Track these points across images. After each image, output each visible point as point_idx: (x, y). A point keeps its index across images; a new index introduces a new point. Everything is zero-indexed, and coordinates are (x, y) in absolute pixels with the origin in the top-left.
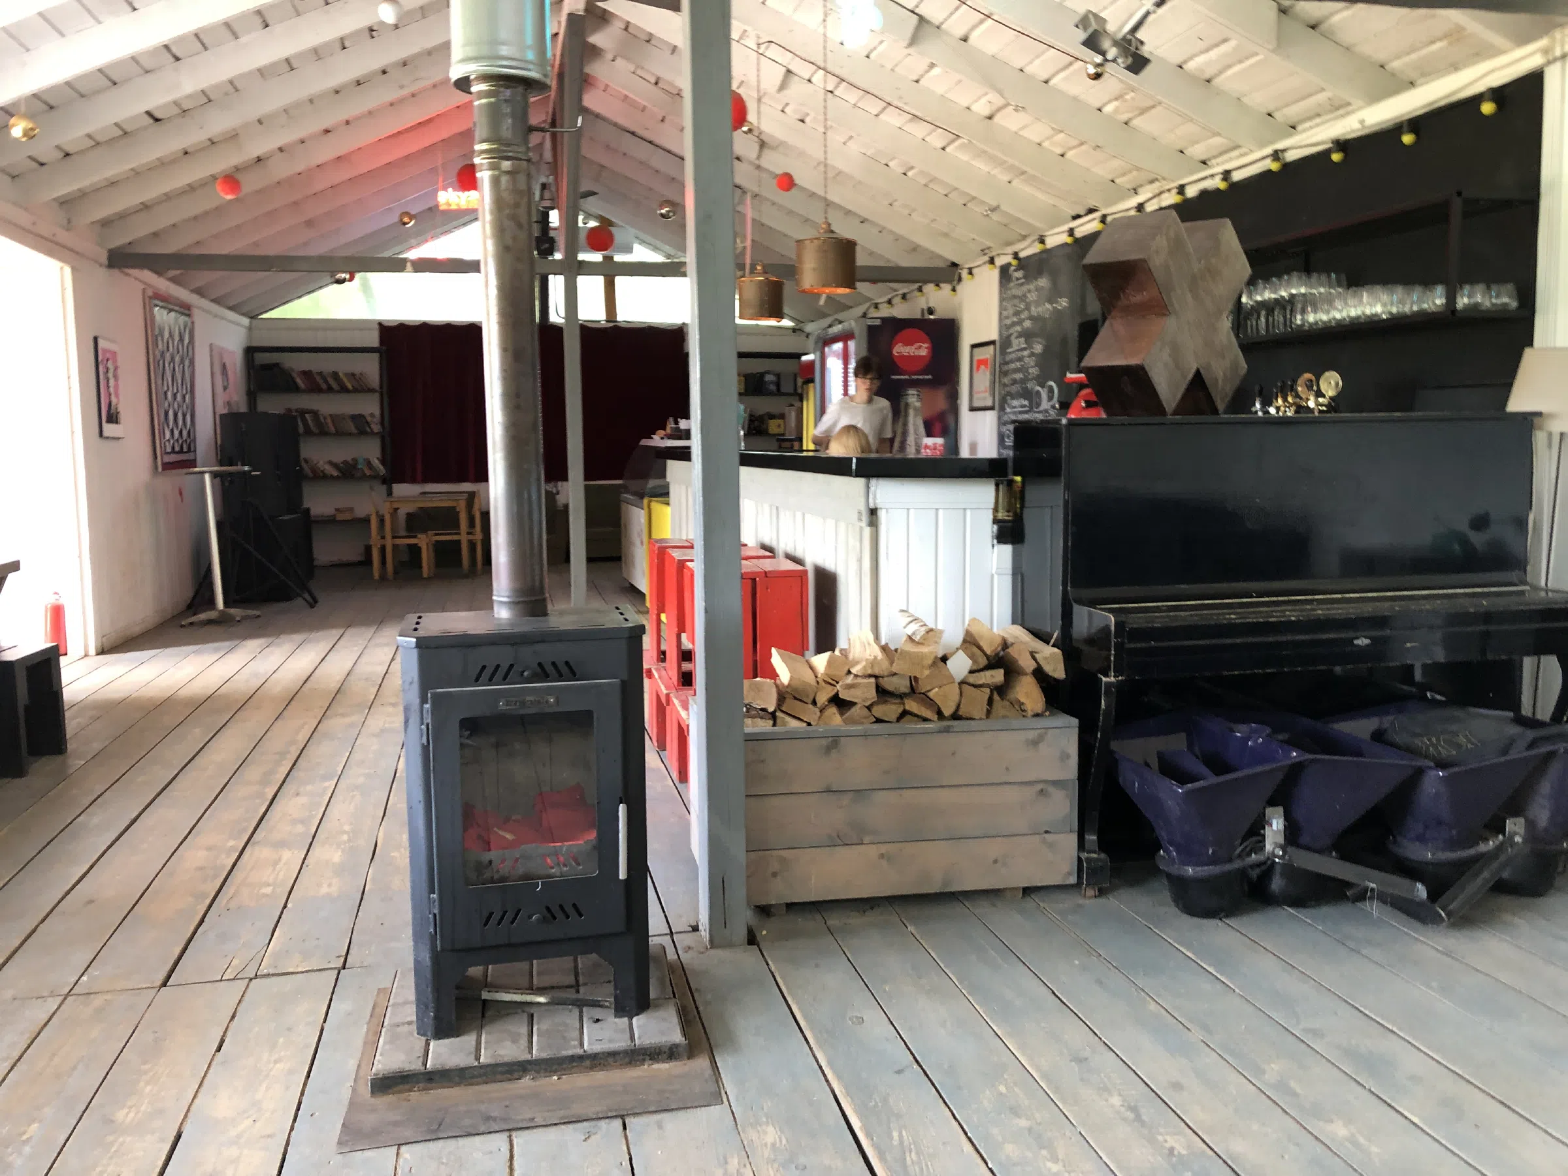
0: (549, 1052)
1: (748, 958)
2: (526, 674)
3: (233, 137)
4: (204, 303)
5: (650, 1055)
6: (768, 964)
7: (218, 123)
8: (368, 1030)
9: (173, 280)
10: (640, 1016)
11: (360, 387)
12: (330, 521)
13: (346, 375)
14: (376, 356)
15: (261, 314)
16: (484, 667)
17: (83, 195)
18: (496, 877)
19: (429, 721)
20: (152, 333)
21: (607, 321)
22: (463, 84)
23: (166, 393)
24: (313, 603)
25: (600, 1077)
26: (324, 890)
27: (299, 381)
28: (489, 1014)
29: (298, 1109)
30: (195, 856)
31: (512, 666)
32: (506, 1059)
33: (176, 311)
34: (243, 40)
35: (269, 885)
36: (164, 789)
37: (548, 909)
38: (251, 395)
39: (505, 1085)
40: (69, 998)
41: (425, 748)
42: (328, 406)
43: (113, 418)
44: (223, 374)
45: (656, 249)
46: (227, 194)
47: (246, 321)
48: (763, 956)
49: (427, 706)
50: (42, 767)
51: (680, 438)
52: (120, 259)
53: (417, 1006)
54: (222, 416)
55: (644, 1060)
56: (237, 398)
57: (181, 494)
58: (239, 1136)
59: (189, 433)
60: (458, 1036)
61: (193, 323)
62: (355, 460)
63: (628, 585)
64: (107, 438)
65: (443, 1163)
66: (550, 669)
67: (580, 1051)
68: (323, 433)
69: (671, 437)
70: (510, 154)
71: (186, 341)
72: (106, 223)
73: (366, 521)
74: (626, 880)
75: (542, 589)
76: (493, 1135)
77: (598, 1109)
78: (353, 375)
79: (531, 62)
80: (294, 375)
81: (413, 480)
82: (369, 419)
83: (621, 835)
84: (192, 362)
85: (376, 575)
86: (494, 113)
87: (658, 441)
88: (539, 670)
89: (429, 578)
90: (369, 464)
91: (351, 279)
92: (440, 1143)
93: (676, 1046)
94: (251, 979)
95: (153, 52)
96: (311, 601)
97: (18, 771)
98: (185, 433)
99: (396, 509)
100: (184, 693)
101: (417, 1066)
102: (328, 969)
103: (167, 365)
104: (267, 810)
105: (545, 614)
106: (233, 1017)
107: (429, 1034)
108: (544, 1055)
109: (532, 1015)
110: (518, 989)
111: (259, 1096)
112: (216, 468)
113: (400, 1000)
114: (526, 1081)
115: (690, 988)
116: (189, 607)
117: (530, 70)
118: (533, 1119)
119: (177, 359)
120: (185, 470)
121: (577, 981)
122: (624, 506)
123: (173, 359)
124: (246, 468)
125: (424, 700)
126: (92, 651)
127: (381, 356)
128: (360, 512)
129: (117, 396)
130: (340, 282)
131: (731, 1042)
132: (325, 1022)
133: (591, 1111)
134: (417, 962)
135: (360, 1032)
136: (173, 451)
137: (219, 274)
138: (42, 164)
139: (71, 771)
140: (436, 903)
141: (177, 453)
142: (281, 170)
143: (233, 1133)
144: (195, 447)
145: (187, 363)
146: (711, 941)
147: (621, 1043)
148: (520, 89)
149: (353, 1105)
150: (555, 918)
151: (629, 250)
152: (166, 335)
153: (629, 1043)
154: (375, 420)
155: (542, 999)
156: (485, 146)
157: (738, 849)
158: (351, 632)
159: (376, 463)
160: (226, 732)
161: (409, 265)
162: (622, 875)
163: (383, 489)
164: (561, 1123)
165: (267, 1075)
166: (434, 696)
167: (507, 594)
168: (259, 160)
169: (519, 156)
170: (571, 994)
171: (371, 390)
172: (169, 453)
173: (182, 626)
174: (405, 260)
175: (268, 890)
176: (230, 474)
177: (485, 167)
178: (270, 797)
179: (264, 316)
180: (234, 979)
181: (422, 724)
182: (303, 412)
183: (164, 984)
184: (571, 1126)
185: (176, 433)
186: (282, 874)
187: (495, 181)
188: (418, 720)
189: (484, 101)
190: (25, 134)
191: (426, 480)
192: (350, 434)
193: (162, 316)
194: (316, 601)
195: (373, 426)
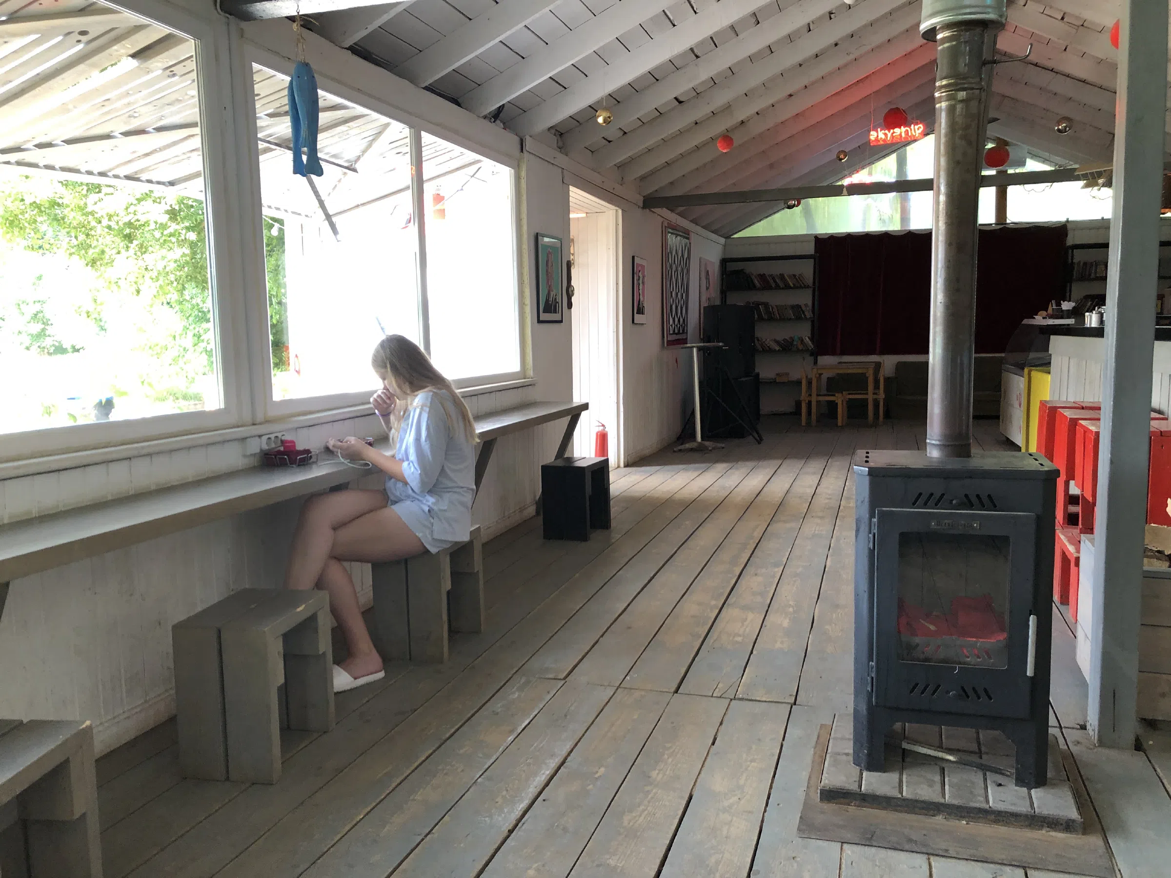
0: (960, 801)
1: (1137, 761)
2: (954, 502)
3: (728, 108)
4: (698, 229)
5: (1047, 824)
6: (1155, 771)
7: (720, 99)
8: (815, 753)
9: (680, 214)
10: (1038, 790)
11: (799, 285)
12: (773, 383)
13: (790, 276)
14: (811, 262)
15: (732, 235)
16: (920, 494)
17: (631, 160)
18: (922, 656)
19: (876, 531)
20: (665, 252)
21: (995, 224)
22: (930, 34)
23: (671, 292)
24: (760, 441)
25: (1002, 830)
26: (778, 645)
27: (756, 282)
28: (908, 760)
29: (769, 798)
30: (691, 607)
31: (943, 495)
32: (923, 799)
33: (681, 236)
34: (741, 36)
35: (740, 636)
36: (668, 560)
37: (963, 688)
38: (723, 293)
39: (921, 818)
40: (619, 689)
41: (871, 552)
42: (776, 299)
43: (641, 311)
44: (706, 278)
45: (1045, 161)
46: (724, 149)
47: (722, 240)
48: (1150, 761)
49: (875, 520)
50: (597, 536)
51: (1062, 318)
52: (650, 202)
53: (855, 743)
54: (704, 307)
55: (1043, 826)
56: (714, 294)
57: (677, 361)
58: (730, 807)
59: (684, 320)
60: (884, 772)
61: (690, 243)
62: (792, 339)
63: (1005, 439)
64: (637, 324)
65: (876, 865)
66: (974, 500)
67: (984, 806)
68: (771, 319)
69: (1052, 317)
70: (966, 86)
71: (686, 256)
72: (643, 178)
73: (799, 383)
74: (1031, 678)
75: (967, 437)
76: (914, 855)
77: (1004, 857)
78: (794, 276)
79: (989, 7)
80: (753, 277)
81: (833, 353)
82: (804, 308)
83: (1030, 640)
84: (688, 271)
85: (803, 423)
86: (954, 54)
87: (1039, 320)
88: (965, 500)
89: (842, 427)
90: (802, 341)
91: (799, 204)
92: (873, 850)
93: (1073, 821)
94: (731, 700)
95: (682, 55)
96: (758, 439)
97: (584, 538)
98: (681, 320)
99: (821, 374)
100: (677, 496)
101: (854, 787)
102: (783, 703)
103: (673, 273)
104: (736, 582)
105: (968, 455)
106: (721, 724)
107: (863, 765)
108: (955, 802)
109: (944, 769)
110: (930, 746)
111: (742, 782)
112: (702, 344)
113: (839, 735)
114: (939, 819)
115: (1081, 776)
116: (679, 438)
117: (988, 13)
118: (947, 851)
119: (679, 269)
120: (682, 346)
121: (980, 749)
122: (1004, 374)
123: (677, 270)
124: (721, 344)
125: (872, 515)
126: (622, 464)
127: (815, 261)
128: (795, 375)
129: (643, 296)
130: (790, 207)
131: (1122, 828)
132: (783, 740)
133: (998, 857)
134: (856, 711)
135: (809, 755)
136: (674, 333)
137: (709, 207)
138: (610, 142)
139: (613, 541)
140: (874, 669)
141: (676, 334)
142: (758, 128)
143: (726, 803)
144: (687, 330)
145: (685, 271)
146: (1100, 740)
147: (1023, 808)
148: (978, 30)
149: (807, 805)
150: (968, 697)
151: (1023, 164)
152: (674, 253)
153: (1030, 809)
154: (808, 309)
155: (951, 758)
156: (944, 82)
157: (1131, 669)
158: (787, 462)
159: (807, 340)
160: (707, 525)
161: (845, 189)
162: (1030, 672)
163: (811, 359)
164: (971, 860)
165: (746, 769)
166: (880, 513)
167: (939, 438)
168: (742, 122)
169: (974, 86)
170: (974, 758)
171: (808, 287)
172: (671, 334)
173: (674, 451)
174: (842, 186)
175: (739, 639)
176: (708, 348)
177: (944, 99)
178: (738, 574)
179: (735, 236)
180: (720, 697)
181: (870, 533)
182: (758, 304)
183: (676, 691)
184: (979, 864)
185: (676, 320)
186: (748, 630)
187: (951, 110)
188: (867, 529)
189: (946, 45)
190: (605, 121)
191: (843, 353)
192: (790, 319)
193: (673, 240)
194: (761, 440)
195: (806, 313)
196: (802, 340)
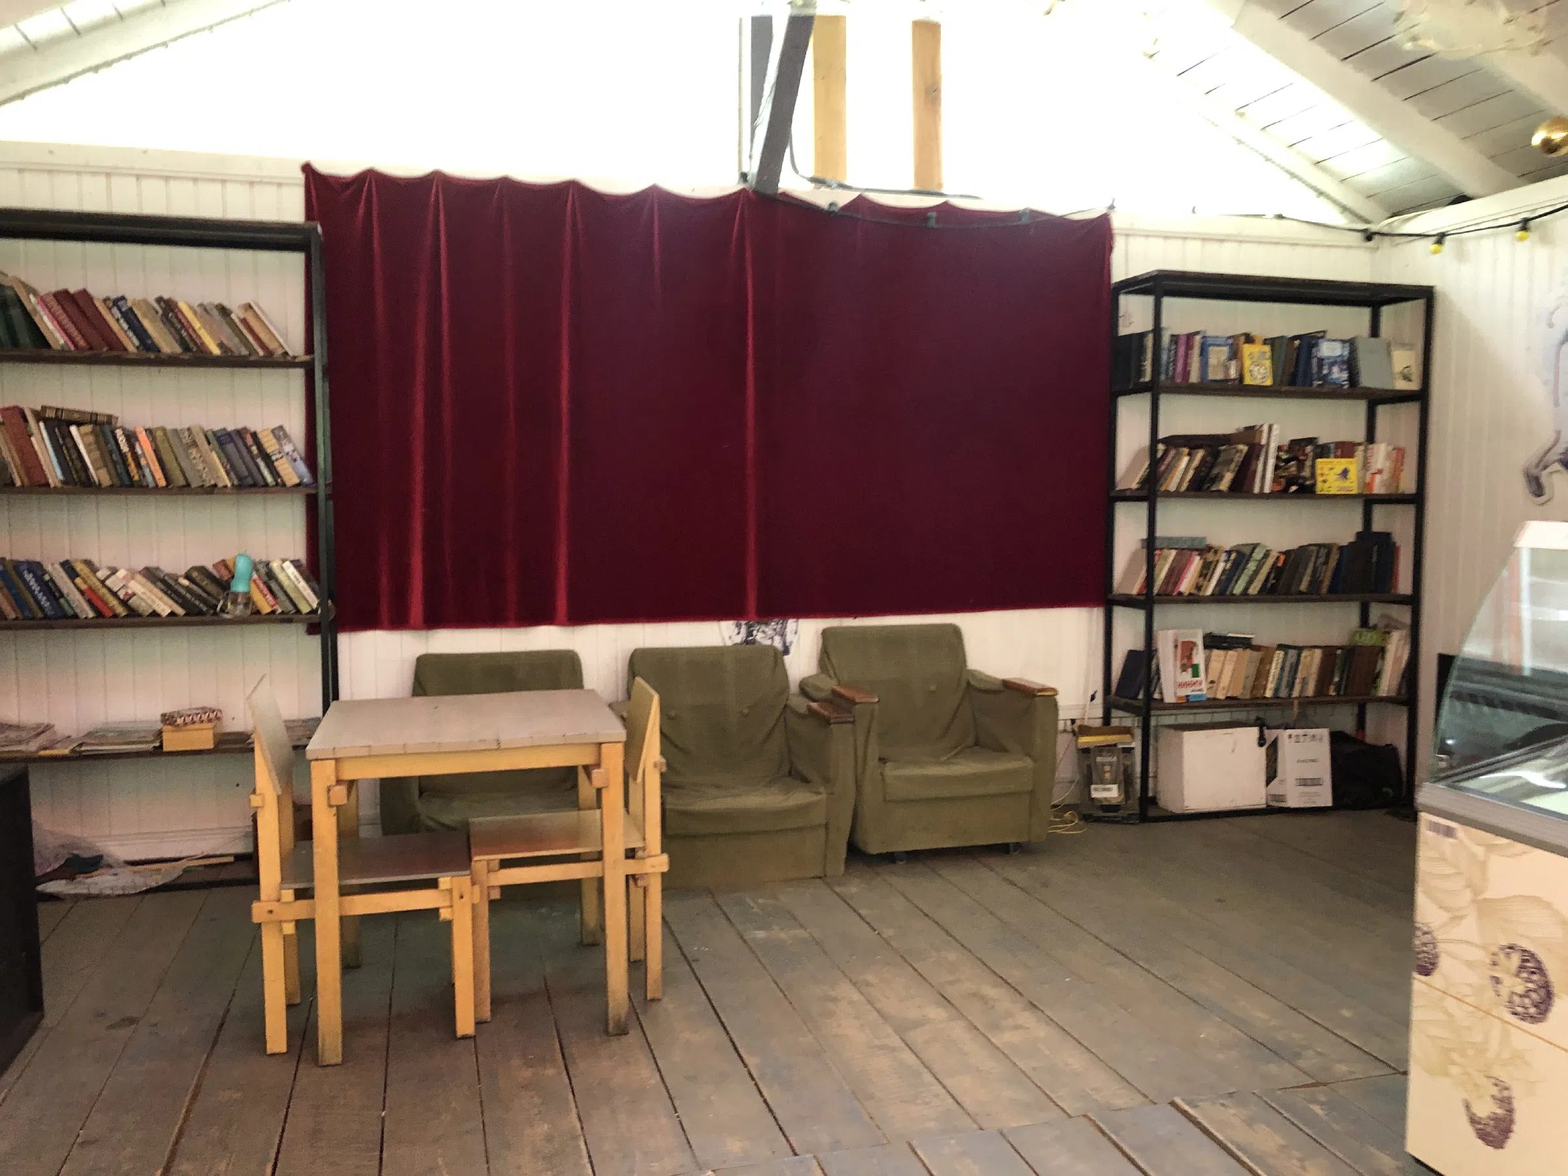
11: (244, 350)
13: (201, 310)
27: (47, 324)
42: (146, 404)
62: (226, 567)
68: (127, 486)
78: (224, 311)
80: (32, 302)
81: (399, 622)
82: (270, 445)
90: (269, 577)
127: (309, 258)
128: (237, 721)
154: (288, 448)
159: (289, 575)
171: (285, 362)
182: (60, 422)
191: (434, 620)
195: (283, 467)
196: (270, 575)
